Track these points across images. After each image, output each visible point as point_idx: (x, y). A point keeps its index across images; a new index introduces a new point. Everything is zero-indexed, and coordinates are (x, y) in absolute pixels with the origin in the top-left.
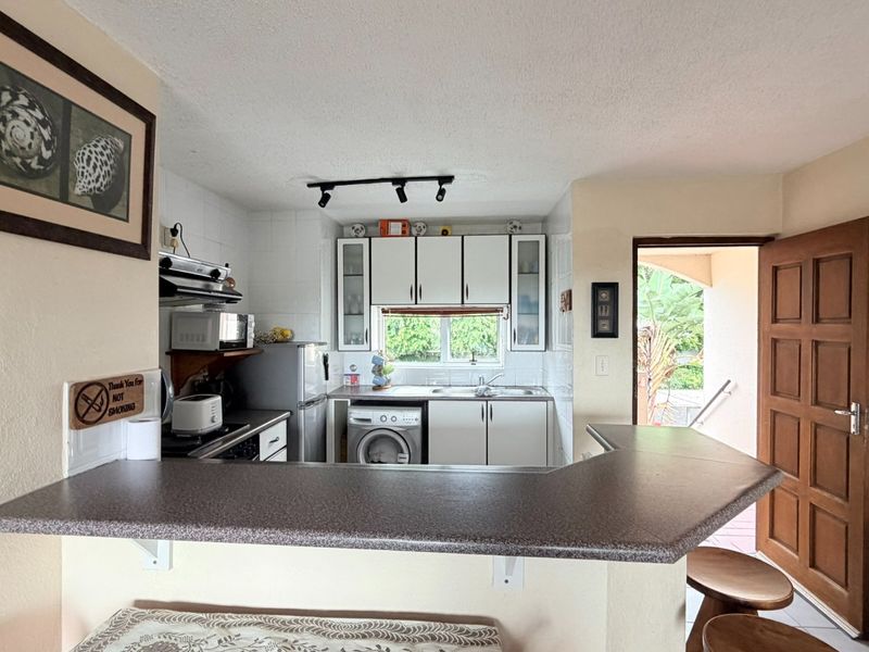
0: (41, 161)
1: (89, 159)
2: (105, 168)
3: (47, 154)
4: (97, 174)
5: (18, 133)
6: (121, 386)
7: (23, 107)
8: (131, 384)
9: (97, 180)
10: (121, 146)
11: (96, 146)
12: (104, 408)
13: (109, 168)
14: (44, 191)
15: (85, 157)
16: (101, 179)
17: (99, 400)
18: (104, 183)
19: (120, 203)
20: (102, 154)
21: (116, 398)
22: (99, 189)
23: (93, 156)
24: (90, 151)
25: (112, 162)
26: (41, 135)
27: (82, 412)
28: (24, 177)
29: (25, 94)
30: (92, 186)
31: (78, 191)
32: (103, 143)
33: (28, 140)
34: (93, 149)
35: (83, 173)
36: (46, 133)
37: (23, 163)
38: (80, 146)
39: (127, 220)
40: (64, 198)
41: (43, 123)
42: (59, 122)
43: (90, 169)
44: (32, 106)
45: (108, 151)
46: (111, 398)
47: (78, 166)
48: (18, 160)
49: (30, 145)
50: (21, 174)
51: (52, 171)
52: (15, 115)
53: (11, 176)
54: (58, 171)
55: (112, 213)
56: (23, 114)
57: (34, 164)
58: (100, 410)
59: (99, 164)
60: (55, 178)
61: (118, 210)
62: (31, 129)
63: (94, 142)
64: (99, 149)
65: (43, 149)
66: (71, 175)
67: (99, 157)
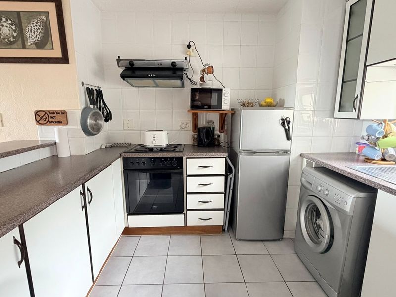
0: (14, 37)
1: (31, 29)
2: (38, 31)
3: (15, 34)
4: (36, 34)
5: (5, 31)
6: (54, 113)
7: (5, 22)
8: (59, 113)
9: (36, 37)
10: (44, 19)
11: (33, 24)
12: (47, 120)
13: (40, 30)
14: (17, 47)
15: (29, 30)
16: (38, 36)
17: (44, 117)
18: (40, 37)
19: (48, 43)
20: (36, 26)
21: (52, 118)
22: (38, 40)
23: (33, 28)
24: (31, 27)
25: (41, 27)
26: (12, 28)
27: (38, 120)
28: (10, 44)
29: (4, 17)
30: (34, 40)
31: (29, 44)
32: (36, 21)
33: (8, 32)
34: (32, 25)
35: (30, 36)
36: (13, 27)
37: (9, 40)
38: (26, 27)
39: (53, 49)
40: (24, 47)
41: (12, 24)
42: (17, 21)
43: (33, 34)
44: (7, 20)
45: (39, 24)
46: (50, 118)
47: (27, 35)
48: (7, 40)
49: (9, 34)
50: (8, 44)
51: (18, 39)
52: (3, 26)
53: (4, 46)
54: (20, 39)
55: (46, 48)
56: (5, 24)
57: (12, 39)
58: (45, 120)
59: (36, 30)
60: (20, 42)
61: (48, 46)
62: (8, 28)
63: (32, 22)
64: (35, 24)
65: (14, 33)
66: (25, 38)
67: (35, 27)
